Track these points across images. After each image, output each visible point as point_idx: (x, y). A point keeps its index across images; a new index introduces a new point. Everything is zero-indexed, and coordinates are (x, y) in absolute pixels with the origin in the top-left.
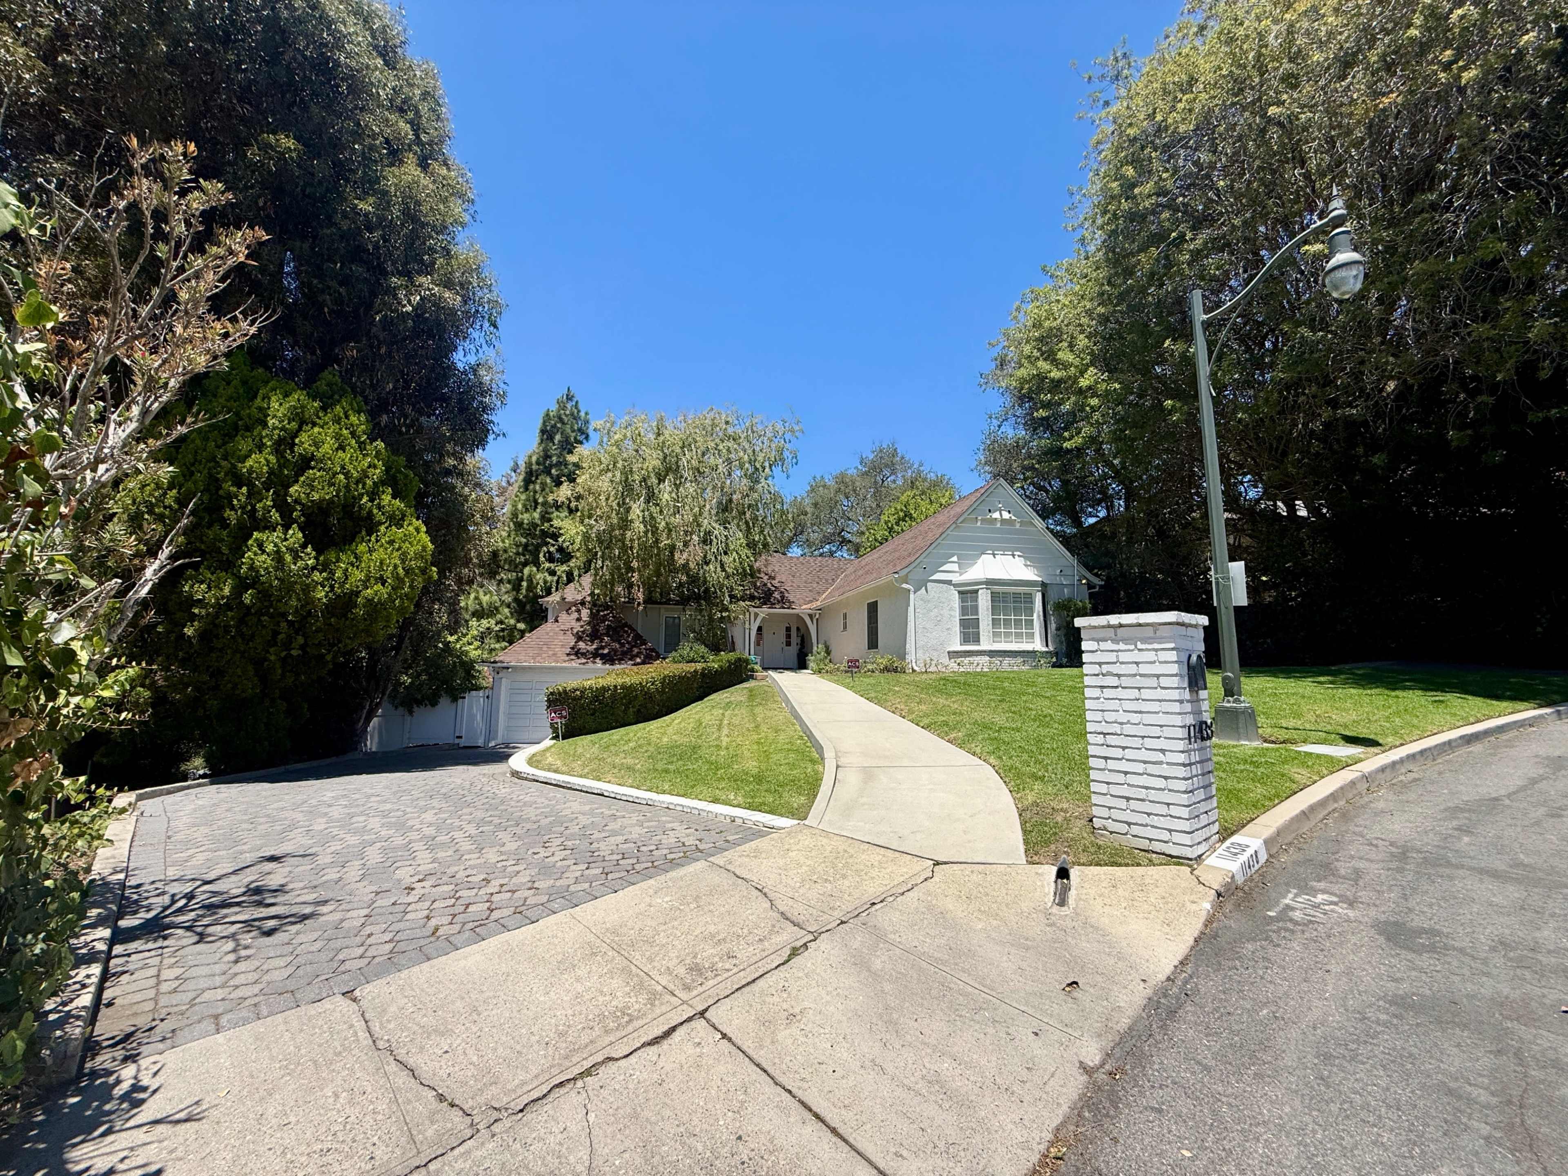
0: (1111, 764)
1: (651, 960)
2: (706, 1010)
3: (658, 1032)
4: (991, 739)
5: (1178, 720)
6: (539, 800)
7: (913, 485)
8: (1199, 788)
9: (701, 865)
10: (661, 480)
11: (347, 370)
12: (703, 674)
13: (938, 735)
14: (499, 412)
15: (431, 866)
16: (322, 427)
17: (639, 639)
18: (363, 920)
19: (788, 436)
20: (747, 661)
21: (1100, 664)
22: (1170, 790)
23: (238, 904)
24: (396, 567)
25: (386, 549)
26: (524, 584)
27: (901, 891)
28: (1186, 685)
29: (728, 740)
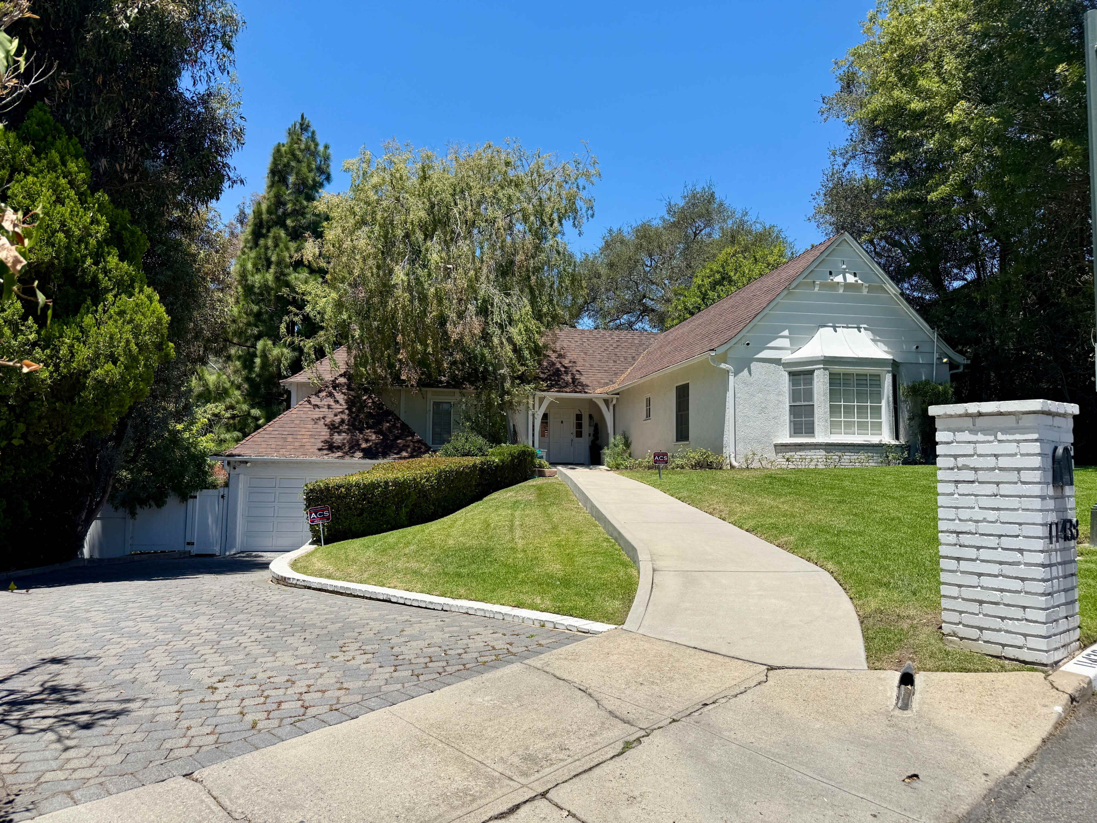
0: (964, 566)
1: (482, 751)
2: (547, 792)
3: (504, 808)
4: (828, 543)
5: (1038, 518)
6: (318, 607)
7: (733, 240)
8: (1059, 591)
9: (516, 667)
10: (428, 236)
11: (59, 105)
12: (482, 470)
13: (766, 539)
14: (235, 154)
15: (226, 668)
16: (36, 176)
17: (406, 430)
18: (176, 715)
19: (582, 182)
20: (533, 455)
21: (955, 457)
22: (1027, 593)
23: (41, 701)
24: (128, 342)
25: (116, 321)
26: (258, 361)
27: (735, 693)
28: (1050, 479)
29: (524, 542)
